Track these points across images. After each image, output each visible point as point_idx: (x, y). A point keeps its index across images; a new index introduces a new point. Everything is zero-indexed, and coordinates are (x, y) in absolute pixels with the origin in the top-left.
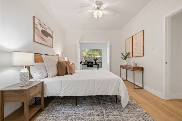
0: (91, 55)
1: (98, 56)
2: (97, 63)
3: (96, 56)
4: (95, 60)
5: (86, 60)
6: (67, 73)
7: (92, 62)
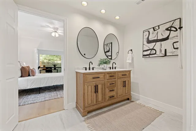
0: (50, 60)
1: (58, 61)
2: (57, 69)
3: (56, 62)
4: (55, 66)
5: (44, 66)
6: (29, 75)
7: (51, 68)
